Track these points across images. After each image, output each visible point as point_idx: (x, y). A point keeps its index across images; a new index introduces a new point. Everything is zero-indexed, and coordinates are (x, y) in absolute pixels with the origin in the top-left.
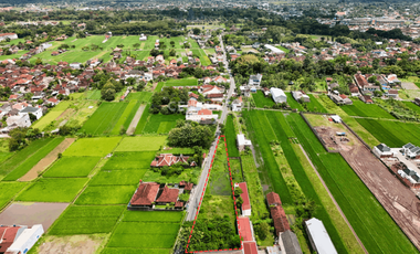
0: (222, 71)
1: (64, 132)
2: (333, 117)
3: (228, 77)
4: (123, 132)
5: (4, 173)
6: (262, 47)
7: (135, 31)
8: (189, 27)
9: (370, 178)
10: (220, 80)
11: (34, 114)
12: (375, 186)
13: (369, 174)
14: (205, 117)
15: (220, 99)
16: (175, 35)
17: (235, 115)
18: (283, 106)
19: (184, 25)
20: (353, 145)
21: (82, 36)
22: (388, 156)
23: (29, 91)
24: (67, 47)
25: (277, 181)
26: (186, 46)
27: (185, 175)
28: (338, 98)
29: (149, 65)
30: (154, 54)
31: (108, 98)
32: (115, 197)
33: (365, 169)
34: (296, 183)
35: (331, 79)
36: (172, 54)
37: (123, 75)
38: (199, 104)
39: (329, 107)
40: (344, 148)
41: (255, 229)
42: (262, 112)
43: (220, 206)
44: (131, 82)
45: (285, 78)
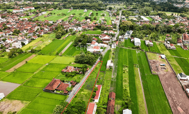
0: (115, 28)
1: (33, 52)
2: (162, 56)
3: (116, 31)
4: (57, 54)
5: (2, 67)
6: (139, 17)
7: (82, 8)
8: (108, 7)
9: (169, 90)
10: (111, 32)
11: (24, 42)
12: (170, 96)
13: (170, 88)
14: (96, 50)
15: (107, 42)
16: (100, 10)
17: (112, 50)
18: (138, 48)
19: (106, 6)
20: (167, 71)
21: (60, 9)
22: (184, 80)
23: (28, 32)
24: (51, 14)
25: (119, 86)
26: (103, 15)
27: (75, 77)
28: (169, 45)
29: (82, 24)
30: (86, 18)
31: (58, 37)
32: (41, 84)
33: (169, 85)
34: (128, 89)
35: (169, 35)
36: (95, 19)
37: (68, 28)
38: (97, 44)
39: (162, 50)
40: (161, 72)
41: (97, 110)
42: (126, 50)
43: (86, 95)
44: (71, 31)
45: (144, 33)
